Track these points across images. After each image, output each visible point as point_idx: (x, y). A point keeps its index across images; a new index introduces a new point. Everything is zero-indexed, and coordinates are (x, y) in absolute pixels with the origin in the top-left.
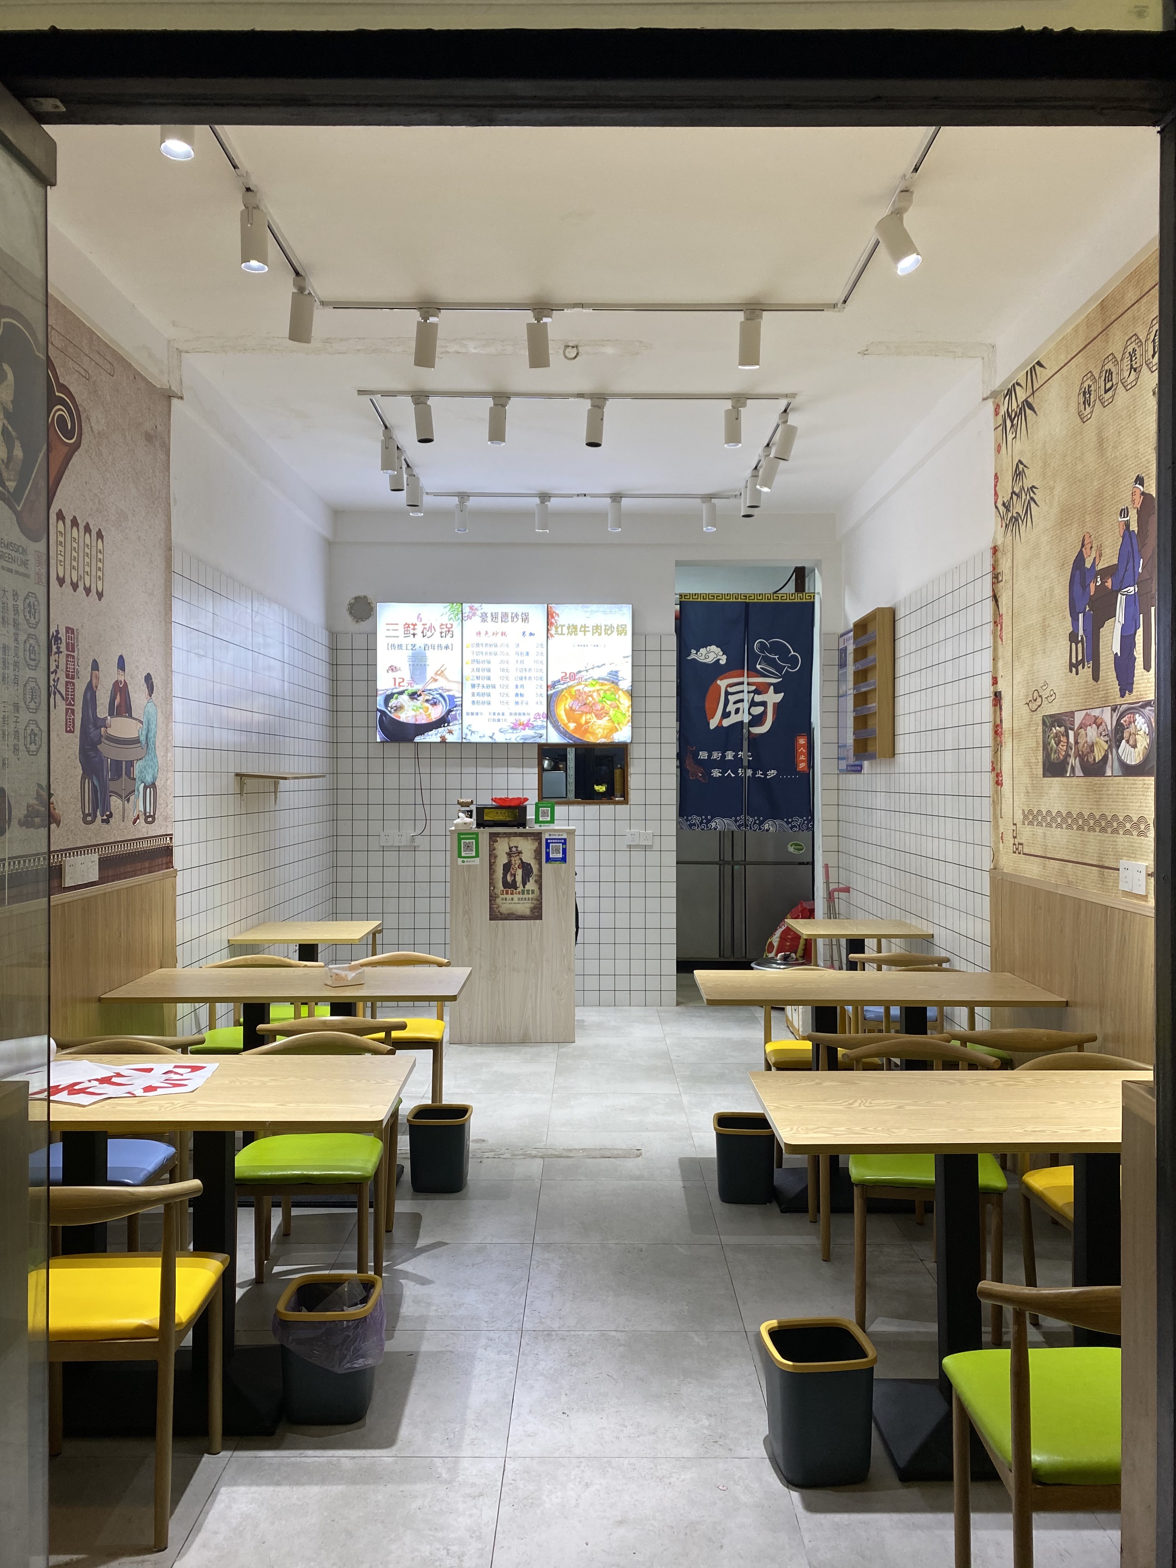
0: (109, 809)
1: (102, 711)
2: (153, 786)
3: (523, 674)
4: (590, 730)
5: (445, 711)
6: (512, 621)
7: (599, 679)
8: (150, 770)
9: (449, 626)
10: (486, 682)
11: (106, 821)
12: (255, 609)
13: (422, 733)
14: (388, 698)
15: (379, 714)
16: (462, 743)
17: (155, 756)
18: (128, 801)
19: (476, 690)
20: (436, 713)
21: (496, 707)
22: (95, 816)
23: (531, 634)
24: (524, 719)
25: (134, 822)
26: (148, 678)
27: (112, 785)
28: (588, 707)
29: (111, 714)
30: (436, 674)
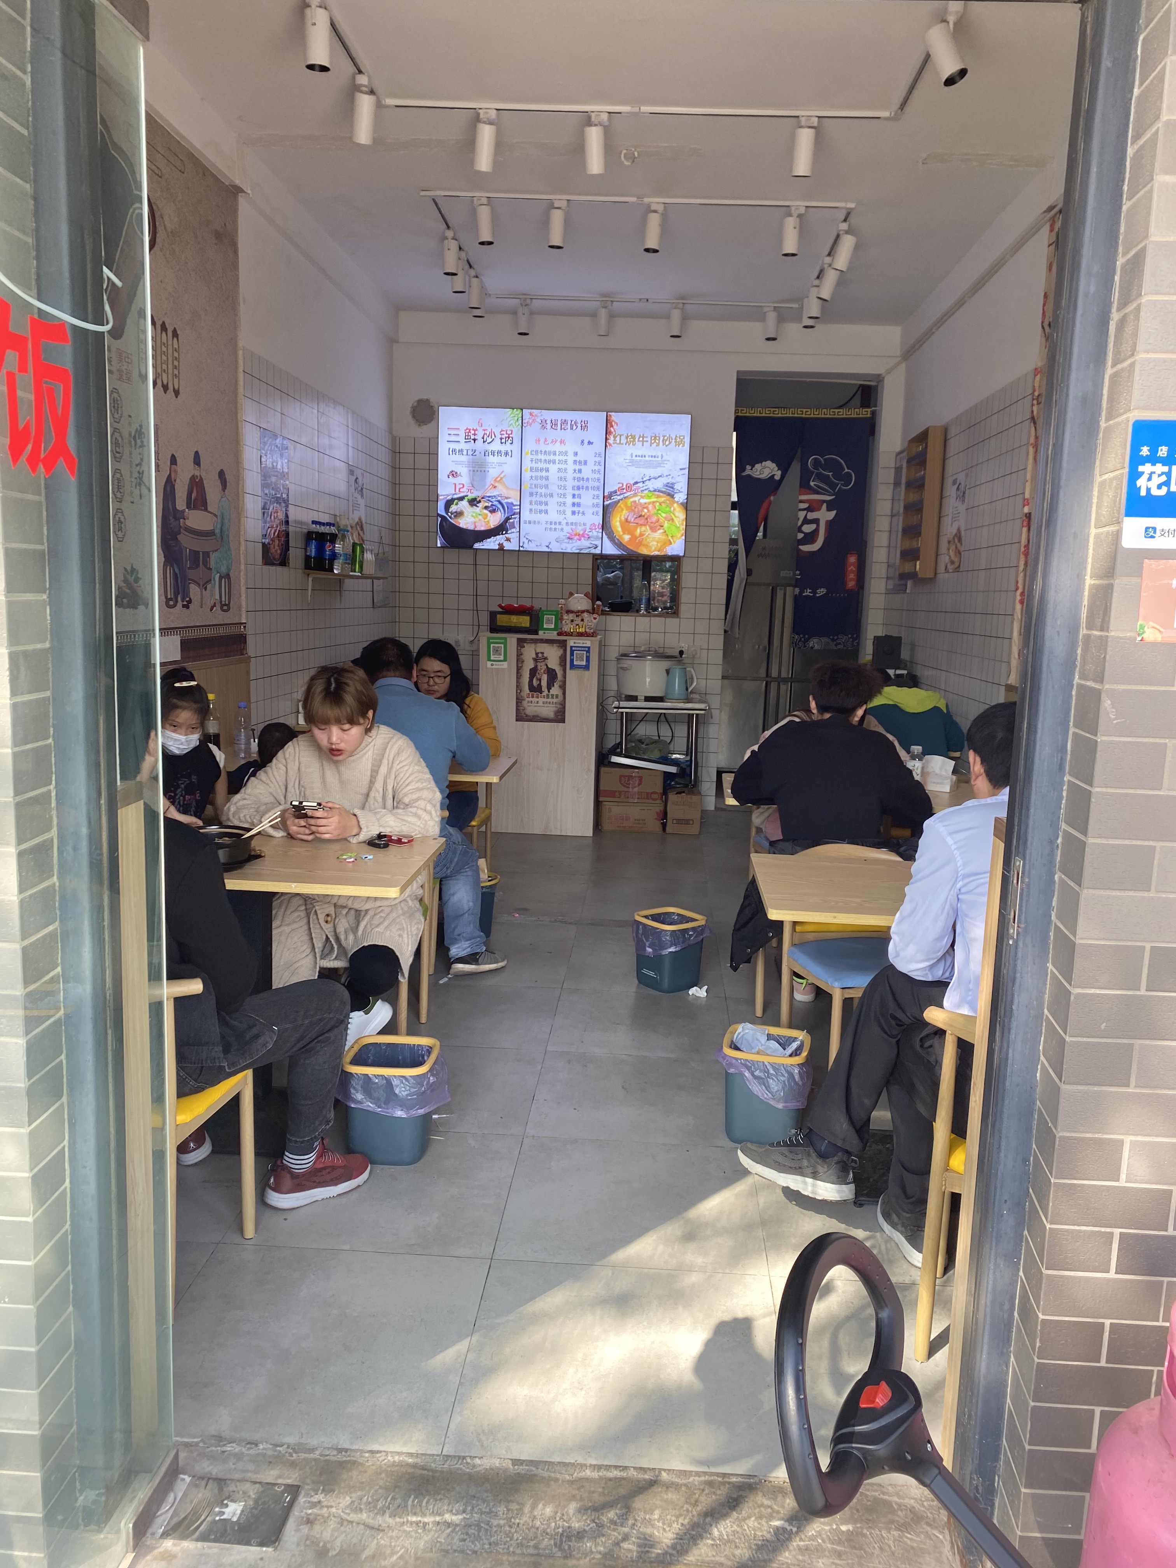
0: (188, 595)
1: (181, 504)
2: (227, 576)
3: (581, 483)
4: (644, 542)
5: (503, 519)
6: (572, 428)
7: (655, 491)
8: (225, 562)
9: (509, 432)
10: (543, 491)
11: (186, 607)
12: (321, 410)
13: (481, 540)
14: (449, 503)
15: (440, 519)
16: (519, 551)
17: (229, 549)
18: (206, 589)
19: (534, 499)
20: (494, 520)
21: (553, 516)
22: (177, 602)
23: (590, 443)
24: (580, 530)
25: (211, 610)
26: (222, 474)
27: (191, 574)
28: (642, 518)
29: (189, 507)
30: (495, 480)
